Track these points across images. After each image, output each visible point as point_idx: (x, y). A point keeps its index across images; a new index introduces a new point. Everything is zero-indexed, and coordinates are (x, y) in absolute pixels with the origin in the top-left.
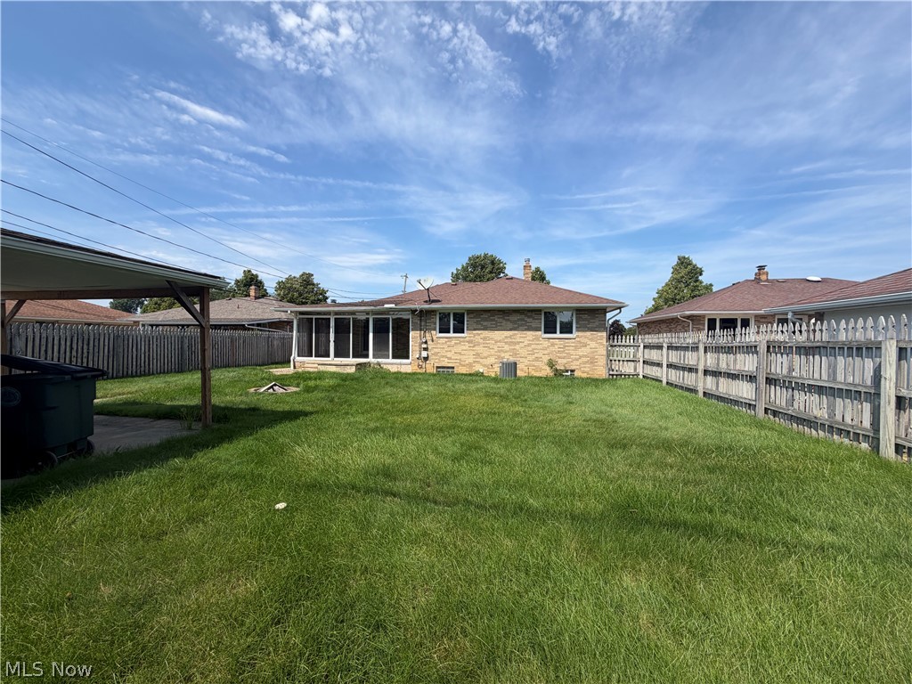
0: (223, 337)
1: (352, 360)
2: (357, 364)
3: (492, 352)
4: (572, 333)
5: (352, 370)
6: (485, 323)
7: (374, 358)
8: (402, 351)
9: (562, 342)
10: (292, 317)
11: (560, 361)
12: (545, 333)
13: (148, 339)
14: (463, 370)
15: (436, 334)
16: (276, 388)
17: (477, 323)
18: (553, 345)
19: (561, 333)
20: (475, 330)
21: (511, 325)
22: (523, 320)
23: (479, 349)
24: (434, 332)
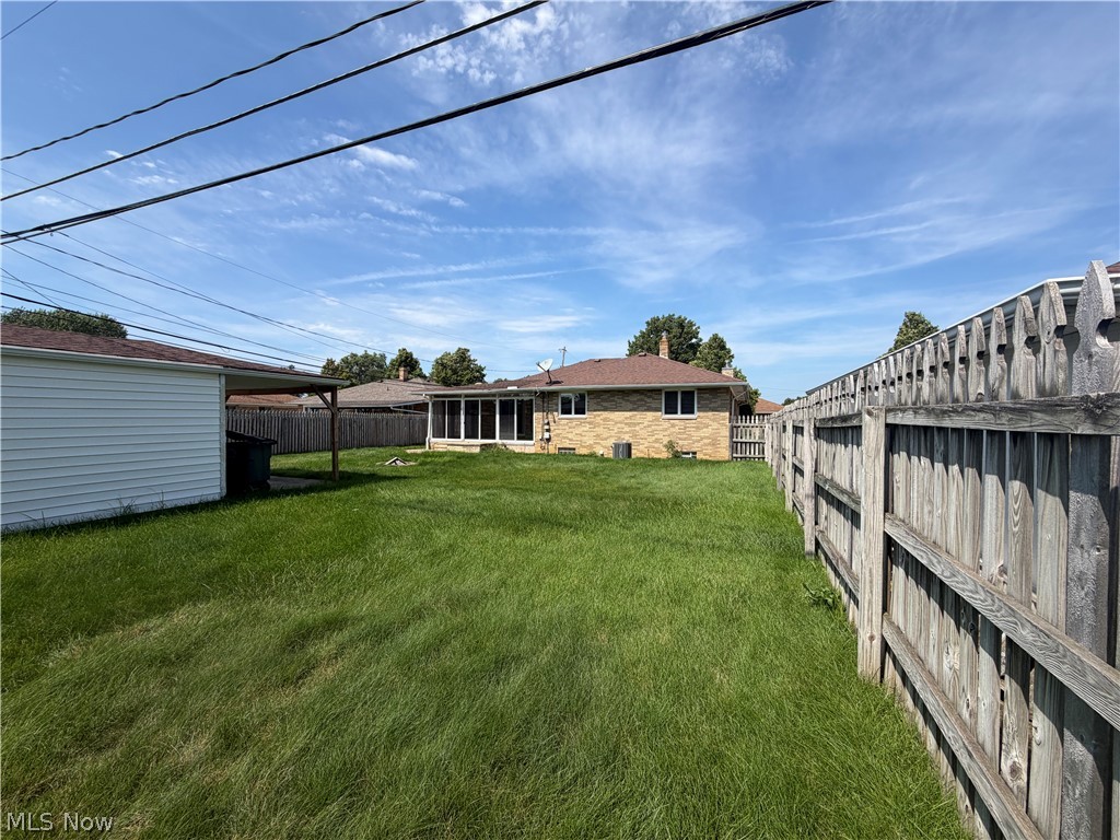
0: (368, 420)
1: (480, 441)
2: (482, 445)
3: (612, 433)
4: (693, 413)
5: (477, 450)
6: (605, 404)
7: (500, 438)
8: (526, 433)
9: (682, 423)
10: (427, 399)
11: (681, 442)
12: (666, 413)
13: (307, 421)
14: (584, 451)
15: (558, 415)
16: (398, 462)
17: (598, 404)
18: (673, 426)
19: (682, 413)
20: (595, 411)
21: (631, 406)
22: (642, 400)
23: (599, 430)
24: (555, 413)
